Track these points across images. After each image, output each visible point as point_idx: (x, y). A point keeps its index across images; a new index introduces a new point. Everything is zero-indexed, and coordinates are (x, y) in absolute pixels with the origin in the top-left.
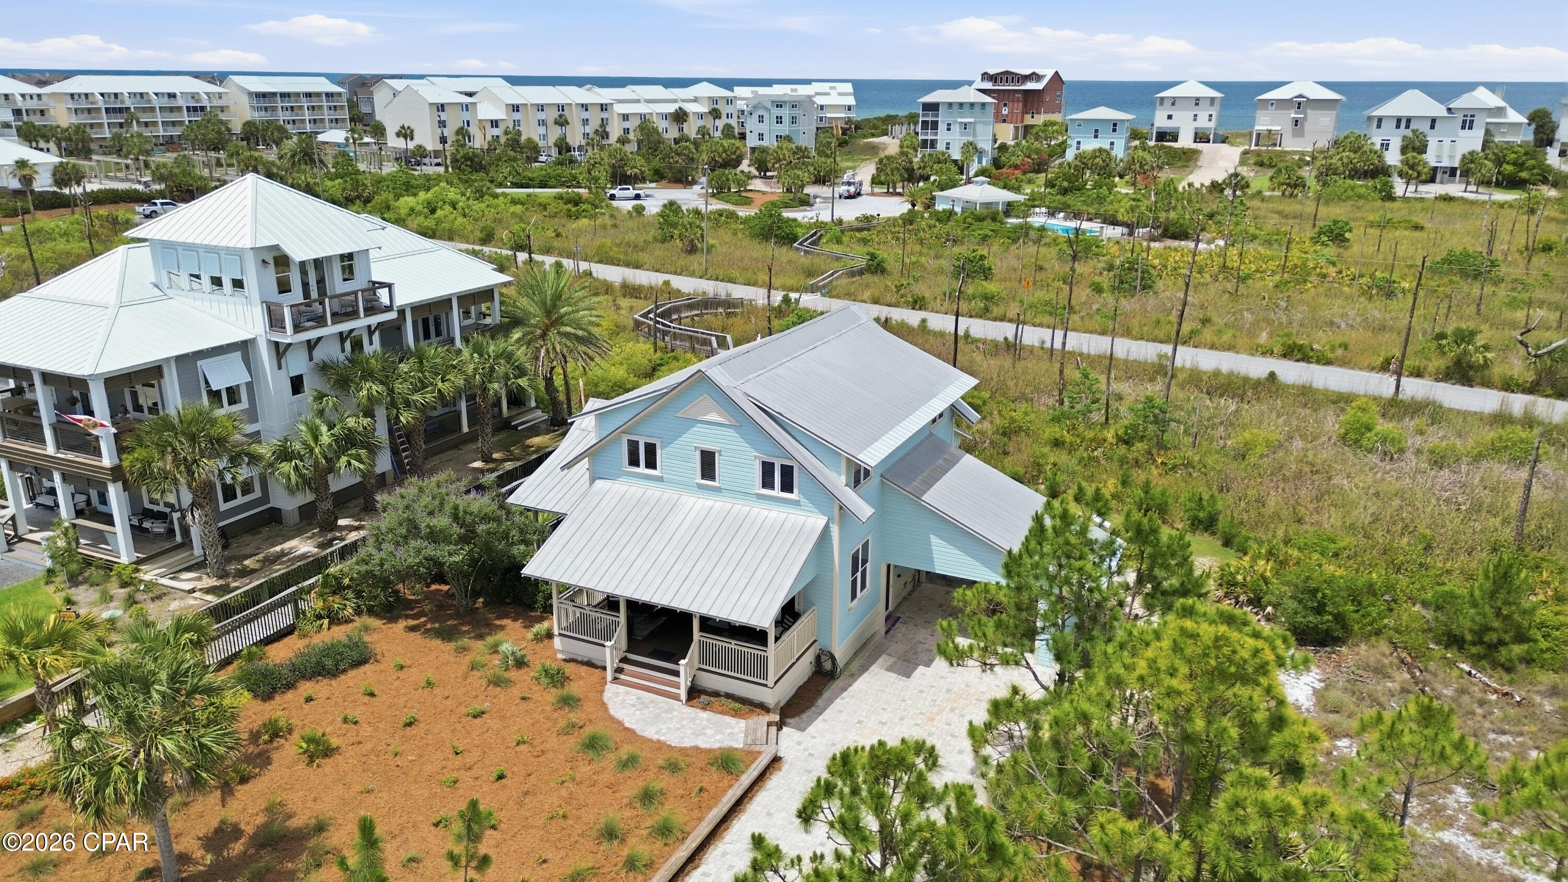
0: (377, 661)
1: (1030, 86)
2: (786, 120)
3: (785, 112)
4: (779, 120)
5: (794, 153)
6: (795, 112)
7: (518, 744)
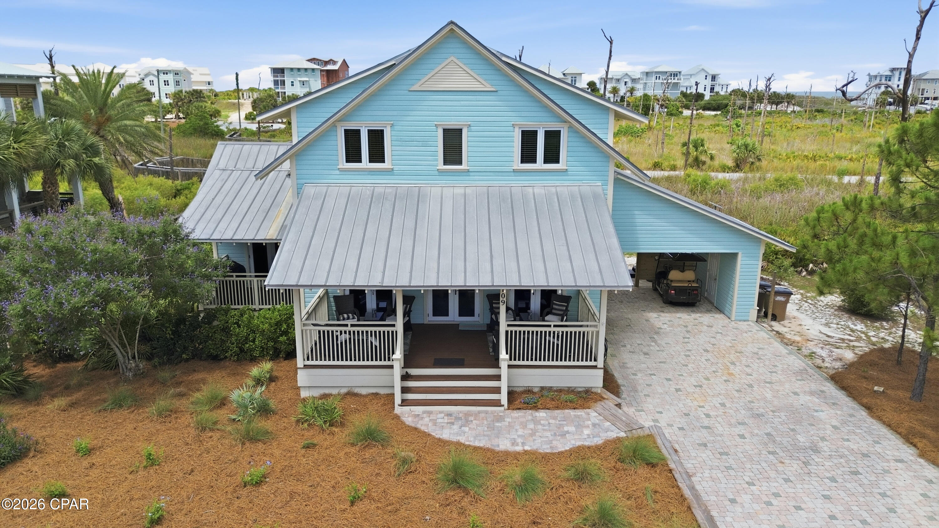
0: (41, 452)
1: (330, 67)
2: (171, 82)
3: (170, 78)
4: (166, 83)
5: (192, 94)
6: (178, 78)
7: (352, 503)
